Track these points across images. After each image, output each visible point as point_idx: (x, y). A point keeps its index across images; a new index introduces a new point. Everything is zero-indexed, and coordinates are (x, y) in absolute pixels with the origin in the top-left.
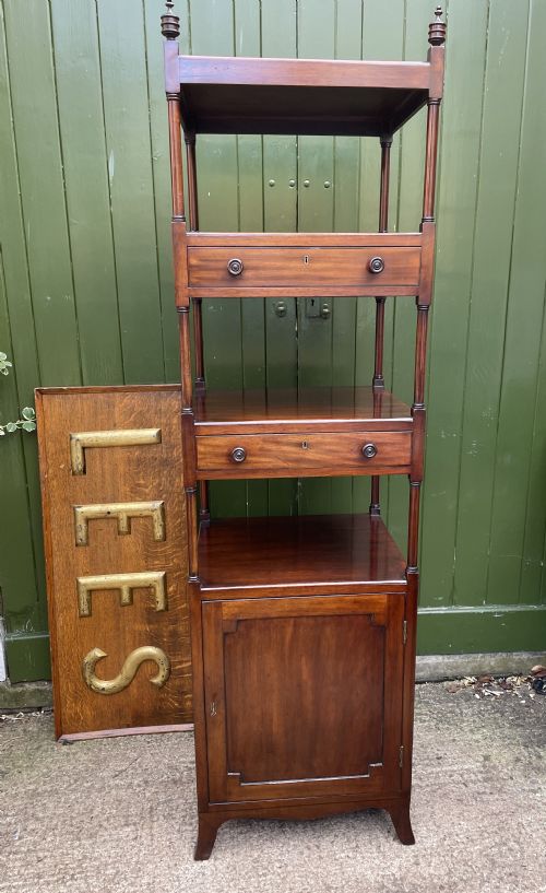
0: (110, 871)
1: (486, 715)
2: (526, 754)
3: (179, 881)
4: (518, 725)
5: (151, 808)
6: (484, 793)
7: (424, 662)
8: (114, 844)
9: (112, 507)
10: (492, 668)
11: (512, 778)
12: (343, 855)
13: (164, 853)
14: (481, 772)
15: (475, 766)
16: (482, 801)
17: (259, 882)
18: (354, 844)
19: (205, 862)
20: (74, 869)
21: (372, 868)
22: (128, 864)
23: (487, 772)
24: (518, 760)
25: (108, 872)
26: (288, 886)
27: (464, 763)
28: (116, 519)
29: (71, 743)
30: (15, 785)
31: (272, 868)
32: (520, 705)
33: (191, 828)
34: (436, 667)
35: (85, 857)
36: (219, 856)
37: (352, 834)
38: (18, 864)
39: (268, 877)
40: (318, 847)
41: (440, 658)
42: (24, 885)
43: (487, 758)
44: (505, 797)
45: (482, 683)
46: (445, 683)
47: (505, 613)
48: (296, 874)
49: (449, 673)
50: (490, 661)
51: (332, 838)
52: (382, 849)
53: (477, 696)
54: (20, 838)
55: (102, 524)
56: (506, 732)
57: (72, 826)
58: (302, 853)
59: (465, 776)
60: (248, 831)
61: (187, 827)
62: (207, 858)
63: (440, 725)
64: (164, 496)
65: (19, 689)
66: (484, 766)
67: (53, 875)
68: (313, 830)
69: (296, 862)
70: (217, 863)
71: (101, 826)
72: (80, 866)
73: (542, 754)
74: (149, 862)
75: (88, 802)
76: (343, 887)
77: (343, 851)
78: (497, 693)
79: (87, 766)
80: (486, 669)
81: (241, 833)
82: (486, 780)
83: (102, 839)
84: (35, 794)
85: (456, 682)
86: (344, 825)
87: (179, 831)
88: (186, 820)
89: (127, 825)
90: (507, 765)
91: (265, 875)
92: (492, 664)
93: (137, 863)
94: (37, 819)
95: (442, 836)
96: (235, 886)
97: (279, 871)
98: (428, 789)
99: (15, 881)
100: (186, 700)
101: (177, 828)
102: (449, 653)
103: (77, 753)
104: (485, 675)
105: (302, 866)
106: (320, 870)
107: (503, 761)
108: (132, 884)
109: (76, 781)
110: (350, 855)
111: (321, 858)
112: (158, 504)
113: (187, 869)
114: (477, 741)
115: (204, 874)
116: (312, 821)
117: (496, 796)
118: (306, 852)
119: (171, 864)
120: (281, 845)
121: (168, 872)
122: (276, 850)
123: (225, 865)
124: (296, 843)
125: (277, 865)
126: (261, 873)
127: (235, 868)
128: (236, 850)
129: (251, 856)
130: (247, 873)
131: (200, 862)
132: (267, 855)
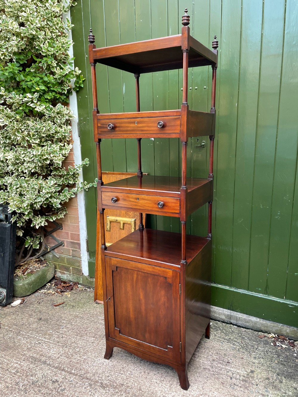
0: (78, 350)
1: (269, 354)
2: (275, 378)
3: (94, 362)
4: (282, 364)
6: (237, 385)
7: (250, 319)
8: (85, 341)
9: (119, 219)
10: (287, 333)
11: (257, 385)
12: (155, 381)
13: (97, 351)
14: (244, 376)
15: (243, 372)
16: (233, 388)
17: (118, 375)
18: (163, 379)
19: (107, 360)
20: (69, 344)
21: (162, 391)
22: (84, 350)
23: (247, 377)
24: (268, 379)
25: (77, 350)
26: (127, 382)
27: (239, 369)
28: (119, 223)
29: (99, 304)
30: (74, 311)
31: (126, 373)
32: (292, 356)
34: (256, 323)
35: (74, 342)
36: (112, 360)
37: (165, 375)
38: (56, 336)
40: (148, 373)
41: (258, 320)
42: (53, 343)
43: (252, 372)
44: (246, 391)
45: (279, 339)
46: (260, 333)
47: (295, 306)
48: (133, 379)
49: (263, 328)
50: (287, 329)
51: (156, 373)
52: (172, 386)
53: (272, 344)
54: (63, 328)
55: (115, 224)
56: (273, 365)
57: (79, 330)
58: (141, 373)
59: (234, 375)
60: (129, 357)
62: (108, 359)
63: (241, 350)
64: (136, 217)
65: (92, 280)
66: (248, 375)
67: (62, 344)
68: (152, 367)
69: (136, 375)
71: (86, 334)
72: (71, 344)
73: (284, 381)
74: (91, 352)
75: (89, 325)
76: (146, 392)
77: (156, 380)
78: (284, 346)
79: (97, 313)
80: (284, 333)
81: (126, 356)
82: (243, 380)
83: (83, 339)
84: (77, 316)
85: (266, 334)
86: (164, 370)
89: (94, 337)
90: (260, 379)
91: (122, 374)
92: (288, 331)
93: (87, 350)
94: (72, 324)
95: (201, 393)
96: (110, 373)
97: (128, 375)
98: (212, 373)
99: (51, 341)
102: (264, 318)
103: (97, 308)
104: (282, 336)
105: (137, 377)
106: (142, 382)
107: (259, 376)
108: (80, 357)
109: (91, 317)
110: (158, 382)
111: (146, 378)
112: (133, 220)
113: (100, 360)
114: (254, 363)
115: (103, 364)
116: (154, 363)
117: (242, 389)
118: (143, 373)
119: (97, 356)
120: (136, 366)
121: (93, 358)
122: (133, 367)
123: (112, 364)
124: (142, 368)
125: (129, 373)
126: (121, 373)
127: (114, 367)
128: (119, 361)
129: (123, 365)
130: (117, 370)
131: (105, 359)
132: (128, 368)
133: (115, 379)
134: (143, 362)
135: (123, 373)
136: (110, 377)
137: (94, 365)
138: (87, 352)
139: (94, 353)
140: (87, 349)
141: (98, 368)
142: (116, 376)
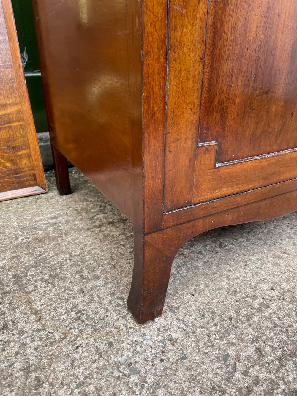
3: (136, 372)
5: (15, 276)
33: (101, 282)
39: (274, 306)
40: (286, 253)
58: (277, 265)
61: (95, 283)
70: (180, 314)
87: (82, 291)
88: (85, 274)
93: (27, 370)
100: (21, 157)
101: (77, 288)
118: (280, 262)
120: (243, 264)
121: (101, 363)
122: (242, 271)
123: (194, 314)
124: (256, 256)
125: (266, 287)
126: (257, 306)
127: (214, 313)
128: (191, 289)
129: (219, 289)
130: (237, 313)
131: (150, 323)
132: (239, 281)
133: (285, 338)
134: (231, 246)
135: (257, 301)
136: (268, 349)
137: (151, 379)
138: (33, 375)
139: (71, 348)
140: (18, 366)
141: (188, 369)
142: (270, 325)
